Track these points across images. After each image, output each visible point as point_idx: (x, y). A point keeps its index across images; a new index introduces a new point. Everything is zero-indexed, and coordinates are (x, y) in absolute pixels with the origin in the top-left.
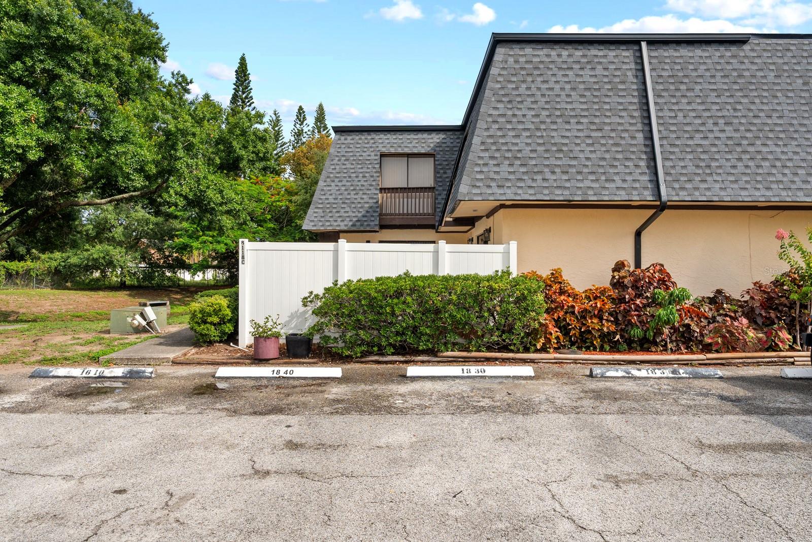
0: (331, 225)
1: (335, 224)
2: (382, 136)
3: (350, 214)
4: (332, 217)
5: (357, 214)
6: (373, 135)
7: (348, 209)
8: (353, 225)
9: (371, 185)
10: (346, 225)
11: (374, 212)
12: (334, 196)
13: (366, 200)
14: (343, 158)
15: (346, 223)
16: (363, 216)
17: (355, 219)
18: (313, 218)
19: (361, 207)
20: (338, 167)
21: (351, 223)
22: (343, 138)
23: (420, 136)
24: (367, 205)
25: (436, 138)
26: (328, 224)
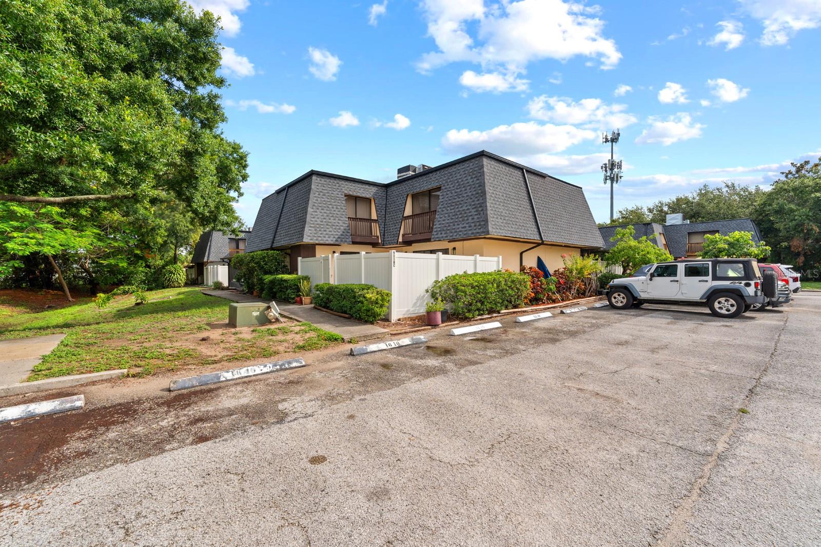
0: (322, 240)
1: (325, 239)
2: (343, 182)
3: (333, 233)
4: (321, 234)
5: (337, 233)
6: (337, 181)
7: (331, 229)
8: (336, 241)
9: (342, 215)
10: (332, 240)
11: (348, 232)
12: (320, 219)
13: (341, 224)
14: (322, 194)
15: (331, 239)
16: (342, 235)
17: (336, 237)
18: (309, 234)
19: (339, 229)
20: (319, 199)
21: (334, 239)
22: (318, 179)
23: (364, 186)
24: (342, 228)
25: (374, 189)
26: (320, 239)
